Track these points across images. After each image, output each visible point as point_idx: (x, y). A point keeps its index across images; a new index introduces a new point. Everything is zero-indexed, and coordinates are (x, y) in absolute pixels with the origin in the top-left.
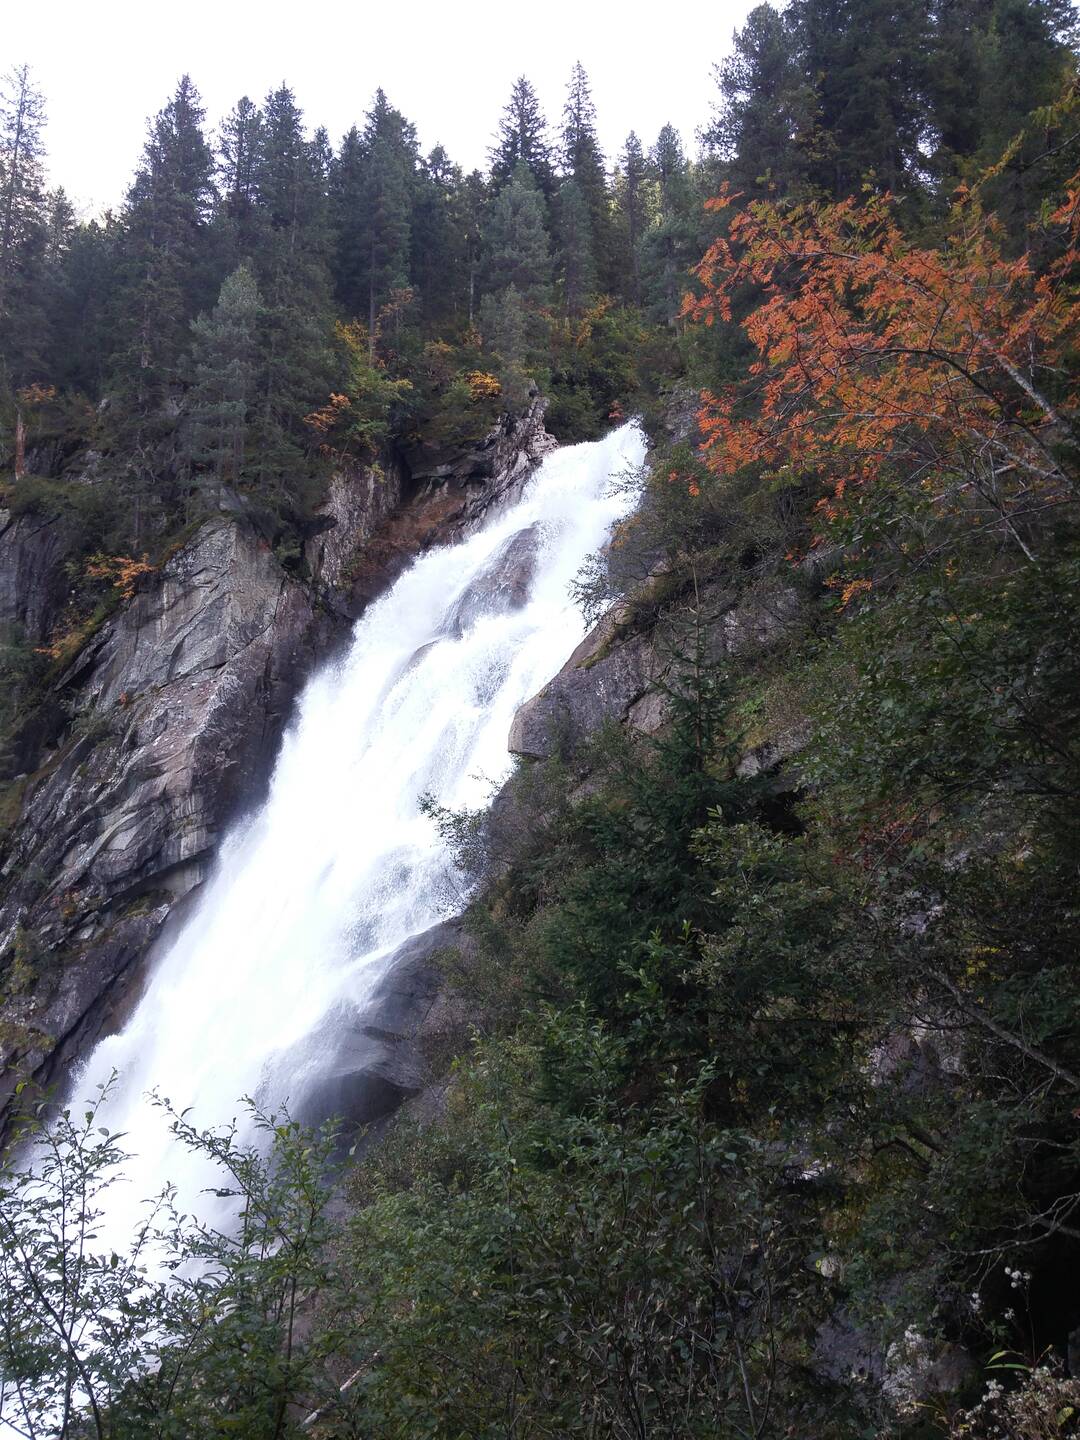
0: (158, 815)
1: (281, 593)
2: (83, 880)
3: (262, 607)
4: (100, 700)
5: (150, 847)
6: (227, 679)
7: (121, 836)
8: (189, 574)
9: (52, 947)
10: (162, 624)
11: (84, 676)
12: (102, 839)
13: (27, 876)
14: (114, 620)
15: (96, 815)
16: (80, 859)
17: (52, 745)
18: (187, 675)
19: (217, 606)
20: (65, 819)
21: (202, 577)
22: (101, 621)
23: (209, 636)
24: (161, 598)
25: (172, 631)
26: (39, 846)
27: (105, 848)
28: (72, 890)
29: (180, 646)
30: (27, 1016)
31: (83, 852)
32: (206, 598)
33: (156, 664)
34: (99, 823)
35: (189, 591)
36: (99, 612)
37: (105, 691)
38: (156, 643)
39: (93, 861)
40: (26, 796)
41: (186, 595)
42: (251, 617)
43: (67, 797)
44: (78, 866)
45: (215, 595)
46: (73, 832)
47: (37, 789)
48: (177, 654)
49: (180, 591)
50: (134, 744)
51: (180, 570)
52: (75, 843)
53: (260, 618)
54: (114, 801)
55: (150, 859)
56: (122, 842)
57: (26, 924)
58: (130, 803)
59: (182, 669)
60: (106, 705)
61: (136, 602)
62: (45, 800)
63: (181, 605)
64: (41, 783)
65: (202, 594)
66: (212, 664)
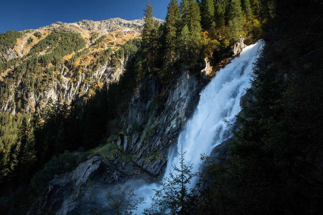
0: (179, 122)
1: (196, 81)
2: (169, 133)
3: (193, 84)
4: (169, 103)
5: (179, 127)
6: (188, 97)
7: (174, 125)
8: (181, 80)
9: (165, 144)
10: (177, 89)
11: (166, 99)
12: (171, 126)
13: (160, 132)
14: (170, 90)
15: (170, 122)
16: (168, 129)
17: (162, 111)
18: (182, 97)
19: (186, 85)
20: (165, 123)
21: (183, 80)
22: (168, 90)
23: (185, 90)
24: (176, 85)
25: (179, 90)
26: (162, 127)
27: (172, 127)
28: (167, 134)
29: (180, 93)
30: (162, 155)
31: (168, 128)
32: (184, 84)
33: (177, 96)
34: (170, 123)
35: (181, 83)
36: (167, 88)
37: (169, 101)
38: (176, 92)
39: (170, 129)
40: (159, 119)
41: (180, 84)
42: (192, 86)
43: (165, 119)
44: (168, 131)
45: (185, 83)
46: (167, 125)
47: (161, 118)
48: (180, 94)
49: (180, 83)
50: (174, 110)
51: (179, 80)
52: (167, 127)
53: (193, 86)
54: (172, 120)
55: (179, 129)
56: (174, 126)
57: (161, 140)
58: (175, 120)
59: (181, 96)
60: (170, 104)
61: (173, 86)
62: (162, 120)
63: (180, 86)
64: (161, 117)
65: (183, 83)
66: (186, 95)
